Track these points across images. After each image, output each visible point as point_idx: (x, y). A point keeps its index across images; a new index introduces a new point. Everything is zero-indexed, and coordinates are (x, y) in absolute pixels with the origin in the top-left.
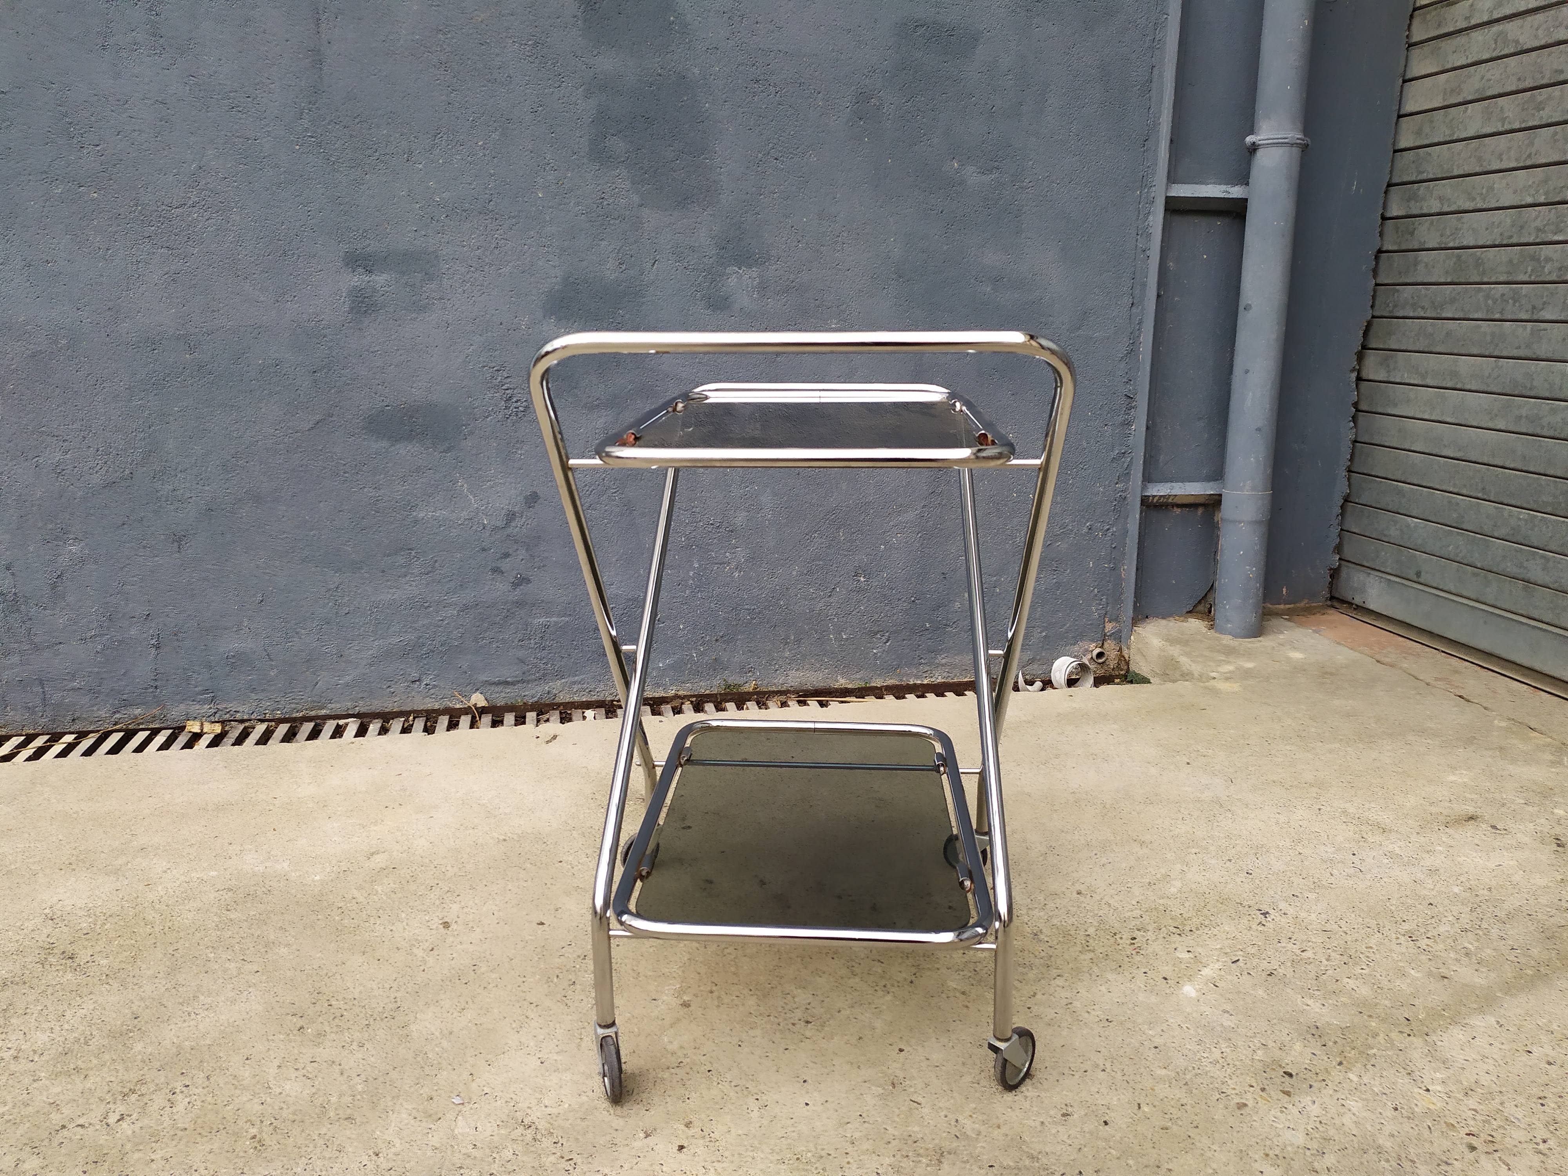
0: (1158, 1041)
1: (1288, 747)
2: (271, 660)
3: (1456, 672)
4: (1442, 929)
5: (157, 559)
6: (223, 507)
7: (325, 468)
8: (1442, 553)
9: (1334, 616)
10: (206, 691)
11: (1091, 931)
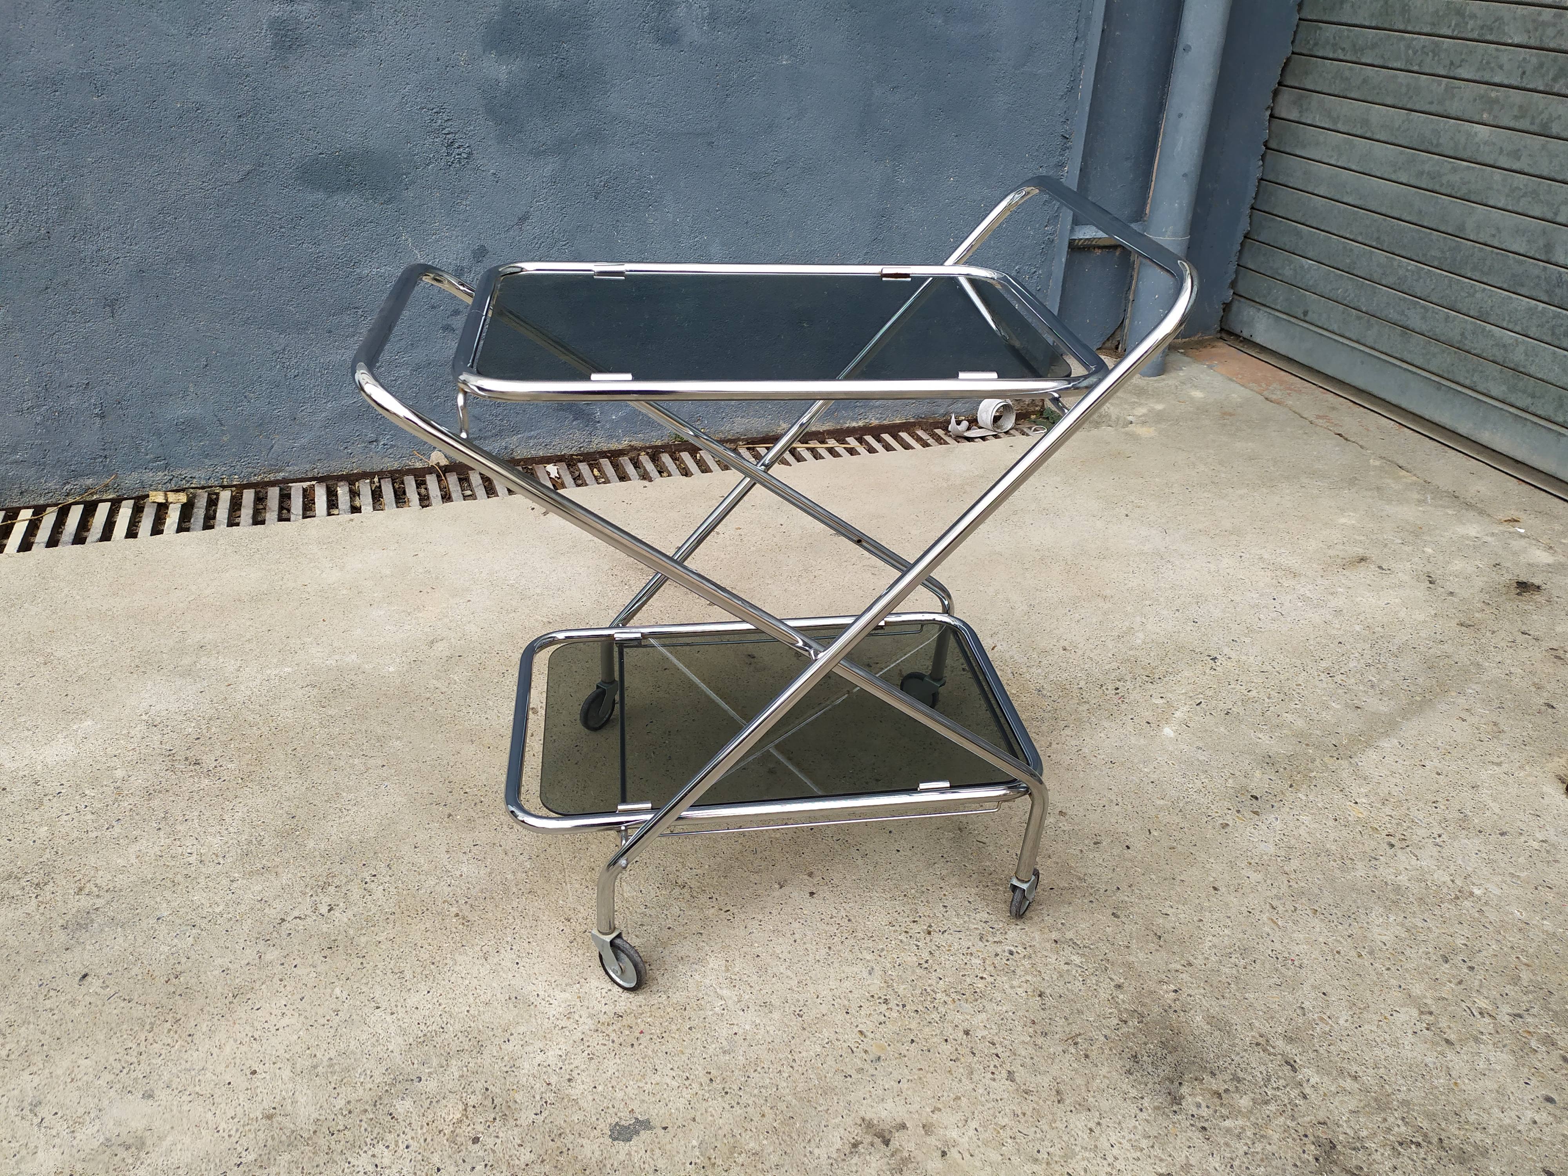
0: (1153, 777)
1: (1206, 495)
2: (222, 425)
3: (1334, 409)
4: (1352, 665)
5: (90, 324)
6: (155, 267)
7: (259, 223)
8: (1331, 295)
9: (1223, 349)
10: (157, 459)
11: (1082, 684)
